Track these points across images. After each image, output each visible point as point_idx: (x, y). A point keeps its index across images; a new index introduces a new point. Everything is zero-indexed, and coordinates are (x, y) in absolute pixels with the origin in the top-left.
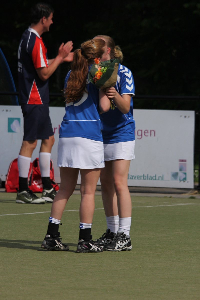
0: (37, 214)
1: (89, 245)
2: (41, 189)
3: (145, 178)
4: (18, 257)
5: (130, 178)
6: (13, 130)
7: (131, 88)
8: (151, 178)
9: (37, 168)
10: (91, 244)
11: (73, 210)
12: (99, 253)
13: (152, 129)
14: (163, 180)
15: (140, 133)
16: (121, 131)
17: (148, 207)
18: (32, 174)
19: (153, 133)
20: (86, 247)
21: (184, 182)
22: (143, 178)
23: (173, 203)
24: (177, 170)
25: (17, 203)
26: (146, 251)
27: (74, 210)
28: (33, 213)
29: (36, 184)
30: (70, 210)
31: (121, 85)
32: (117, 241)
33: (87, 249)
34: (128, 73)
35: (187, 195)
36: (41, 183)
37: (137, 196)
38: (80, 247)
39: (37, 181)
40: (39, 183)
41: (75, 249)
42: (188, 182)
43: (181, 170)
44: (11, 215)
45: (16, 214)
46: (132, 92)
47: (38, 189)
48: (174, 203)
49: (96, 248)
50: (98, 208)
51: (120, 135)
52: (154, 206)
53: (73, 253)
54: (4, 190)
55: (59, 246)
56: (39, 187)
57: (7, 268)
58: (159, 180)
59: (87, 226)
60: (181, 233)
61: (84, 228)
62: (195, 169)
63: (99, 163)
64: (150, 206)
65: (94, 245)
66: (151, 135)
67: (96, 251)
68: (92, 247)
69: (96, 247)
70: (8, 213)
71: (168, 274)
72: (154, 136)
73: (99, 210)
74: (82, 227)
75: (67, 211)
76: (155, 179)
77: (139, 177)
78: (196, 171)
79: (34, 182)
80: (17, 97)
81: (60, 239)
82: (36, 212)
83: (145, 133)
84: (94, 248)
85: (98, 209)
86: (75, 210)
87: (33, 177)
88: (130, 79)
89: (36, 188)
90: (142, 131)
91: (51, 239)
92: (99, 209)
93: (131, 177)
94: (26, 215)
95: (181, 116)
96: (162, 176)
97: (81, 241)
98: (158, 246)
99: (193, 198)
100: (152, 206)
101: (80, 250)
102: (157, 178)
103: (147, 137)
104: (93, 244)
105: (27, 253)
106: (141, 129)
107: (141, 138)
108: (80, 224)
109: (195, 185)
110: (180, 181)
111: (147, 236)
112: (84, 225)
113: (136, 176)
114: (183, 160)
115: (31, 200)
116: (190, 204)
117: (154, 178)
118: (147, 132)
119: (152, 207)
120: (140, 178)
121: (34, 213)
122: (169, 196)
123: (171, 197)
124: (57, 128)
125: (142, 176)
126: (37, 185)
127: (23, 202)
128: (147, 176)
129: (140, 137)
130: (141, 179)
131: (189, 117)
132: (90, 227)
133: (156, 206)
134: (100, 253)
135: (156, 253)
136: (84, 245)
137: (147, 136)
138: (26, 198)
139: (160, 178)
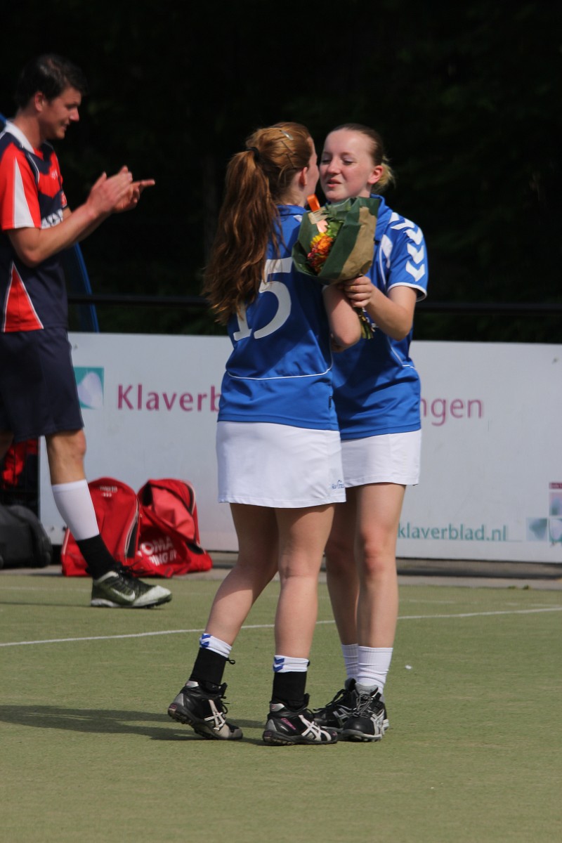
1: (300, 720)
2: (162, 565)
3: (454, 534)
4: (99, 757)
5: (411, 535)
6: (84, 400)
7: (418, 272)
8: (471, 536)
9: (150, 508)
10: (305, 717)
11: (252, 625)
12: (324, 746)
13: (472, 398)
14: (504, 539)
15: (439, 408)
17: (462, 615)
18: (136, 525)
19: (475, 406)
20: (291, 725)
22: (447, 534)
23: (532, 605)
24: (545, 513)
25: (93, 606)
26: (458, 740)
27: (254, 626)
28: (138, 635)
29: (148, 552)
31: (392, 263)
33: (291, 733)
34: (414, 230)
36: (160, 549)
37: (432, 586)
38: (274, 726)
39: (150, 545)
40: (156, 550)
41: (258, 734)
43: (554, 511)
44: (78, 639)
46: (419, 283)
47: (154, 565)
48: (536, 605)
49: (318, 732)
50: (323, 620)
51: (383, 414)
52: (481, 613)
53: (251, 745)
54: (57, 569)
55: (216, 721)
56: (155, 561)
57: (67, 788)
58: (493, 539)
59: (294, 664)
60: (557, 689)
61: (286, 669)
63: (325, 490)
64: (467, 612)
65: (313, 722)
66: (469, 415)
67: (317, 741)
68: (305, 727)
69: (318, 728)
70: (68, 636)
71: (519, 806)
72: (480, 415)
73: (326, 624)
74: (281, 668)
76: (483, 538)
77: (438, 532)
79: (143, 546)
80: (93, 308)
82: (148, 632)
83: (451, 408)
84: (310, 732)
86: (258, 626)
87: (139, 534)
88: (418, 248)
89: (149, 563)
90: (444, 402)
91: (198, 693)
92: (325, 622)
93: (416, 530)
94: (120, 639)
95: (554, 361)
96: (501, 529)
97: (278, 707)
98: (491, 725)
100: (473, 612)
101: (272, 732)
102: (488, 534)
103: (459, 420)
104: (310, 720)
106: (442, 397)
107: (443, 422)
108: (275, 659)
110: (553, 541)
111: (461, 698)
112: (285, 662)
113: (429, 529)
114: (561, 484)
115: (133, 596)
117: (480, 535)
118: (458, 404)
119: (474, 616)
120: (440, 535)
121: (143, 634)
122: (521, 583)
123: (526, 588)
124: (205, 396)
125: (446, 530)
126: (151, 556)
127: (110, 604)
128: (459, 528)
129: (440, 420)
130: (443, 537)
132: (303, 669)
133: (484, 614)
134: (327, 747)
135: (485, 745)
136: (285, 721)
137: (461, 416)
138: (117, 592)
139: (497, 535)
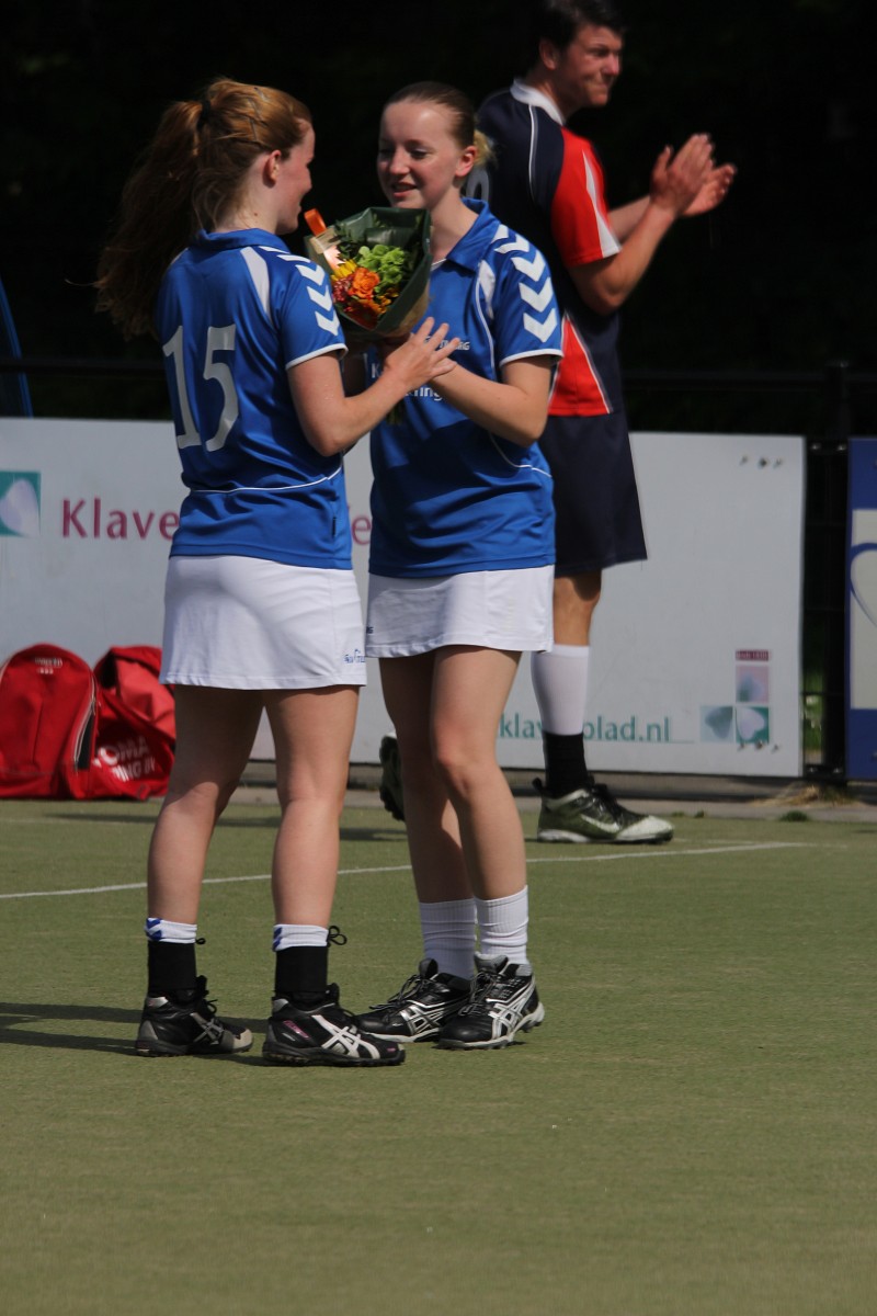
0: (116, 892)
1: (316, 1022)
2: (133, 781)
4: (34, 1081)
5: (520, 733)
6: (9, 524)
7: (545, 328)
8: (615, 734)
9: (113, 691)
10: (329, 1019)
14: (667, 739)
16: (485, 522)
18: (91, 719)
20: (299, 1031)
21: (759, 746)
23: (710, 842)
24: (728, 698)
26: (594, 1051)
28: (95, 890)
29: (110, 761)
30: (260, 874)
32: (489, 1000)
33: (301, 1044)
34: (530, 257)
35: (773, 807)
36: (129, 756)
38: (273, 1034)
39: (113, 749)
40: (123, 758)
42: (776, 748)
43: (744, 695)
45: (20, 891)
46: (549, 344)
47: (119, 781)
48: (715, 842)
49: (353, 1042)
50: (384, 866)
51: (481, 540)
52: (630, 855)
55: (210, 1034)
56: (121, 774)
58: (649, 738)
59: (298, 934)
60: (747, 972)
61: (285, 943)
62: (805, 694)
68: (327, 1035)
69: (355, 1037)
71: (689, 1153)
74: (278, 943)
75: (247, 878)
76: (633, 737)
78: (811, 700)
79: (103, 752)
80: (23, 378)
81: (209, 1003)
82: (111, 885)
85: (381, 869)
87: (96, 732)
88: (537, 287)
89: (111, 777)
91: (172, 1012)
92: (387, 869)
93: (529, 725)
94: (67, 895)
95: (745, 460)
96: (662, 724)
97: (281, 1003)
98: (646, 1028)
99: (797, 817)
101: (270, 1043)
102: (641, 731)
105: (69, 1064)
109: (807, 761)
110: (742, 742)
111: (600, 987)
112: (283, 933)
114: (755, 653)
115: (616, 826)
116: (783, 845)
117: (628, 732)
121: (103, 889)
122: (692, 808)
123: (700, 815)
126: (116, 766)
128: (596, 722)
131: (778, 463)
132: (319, 942)
135: (636, 1060)
136: (288, 1025)
138: (590, 820)
139: (655, 731)
